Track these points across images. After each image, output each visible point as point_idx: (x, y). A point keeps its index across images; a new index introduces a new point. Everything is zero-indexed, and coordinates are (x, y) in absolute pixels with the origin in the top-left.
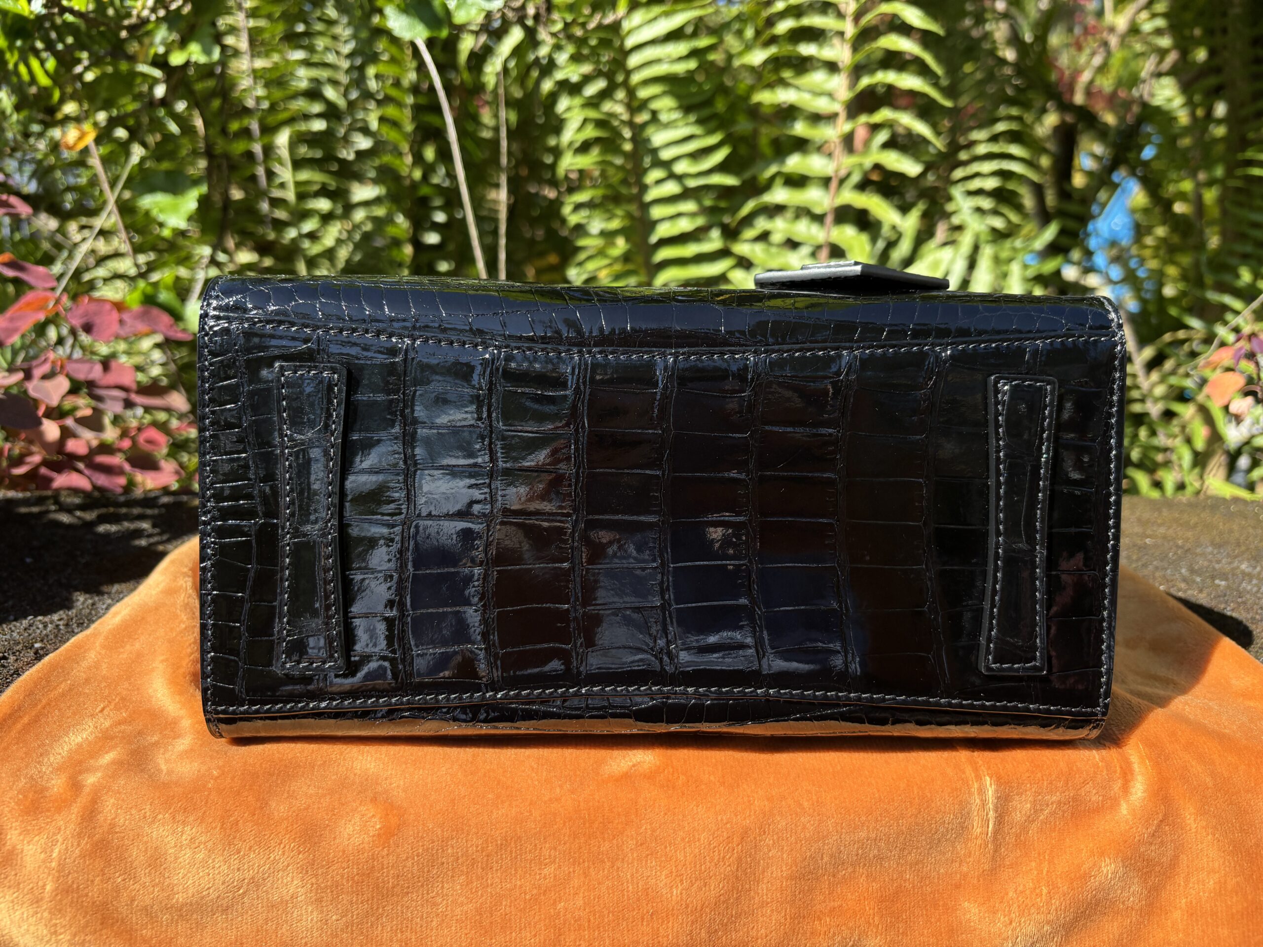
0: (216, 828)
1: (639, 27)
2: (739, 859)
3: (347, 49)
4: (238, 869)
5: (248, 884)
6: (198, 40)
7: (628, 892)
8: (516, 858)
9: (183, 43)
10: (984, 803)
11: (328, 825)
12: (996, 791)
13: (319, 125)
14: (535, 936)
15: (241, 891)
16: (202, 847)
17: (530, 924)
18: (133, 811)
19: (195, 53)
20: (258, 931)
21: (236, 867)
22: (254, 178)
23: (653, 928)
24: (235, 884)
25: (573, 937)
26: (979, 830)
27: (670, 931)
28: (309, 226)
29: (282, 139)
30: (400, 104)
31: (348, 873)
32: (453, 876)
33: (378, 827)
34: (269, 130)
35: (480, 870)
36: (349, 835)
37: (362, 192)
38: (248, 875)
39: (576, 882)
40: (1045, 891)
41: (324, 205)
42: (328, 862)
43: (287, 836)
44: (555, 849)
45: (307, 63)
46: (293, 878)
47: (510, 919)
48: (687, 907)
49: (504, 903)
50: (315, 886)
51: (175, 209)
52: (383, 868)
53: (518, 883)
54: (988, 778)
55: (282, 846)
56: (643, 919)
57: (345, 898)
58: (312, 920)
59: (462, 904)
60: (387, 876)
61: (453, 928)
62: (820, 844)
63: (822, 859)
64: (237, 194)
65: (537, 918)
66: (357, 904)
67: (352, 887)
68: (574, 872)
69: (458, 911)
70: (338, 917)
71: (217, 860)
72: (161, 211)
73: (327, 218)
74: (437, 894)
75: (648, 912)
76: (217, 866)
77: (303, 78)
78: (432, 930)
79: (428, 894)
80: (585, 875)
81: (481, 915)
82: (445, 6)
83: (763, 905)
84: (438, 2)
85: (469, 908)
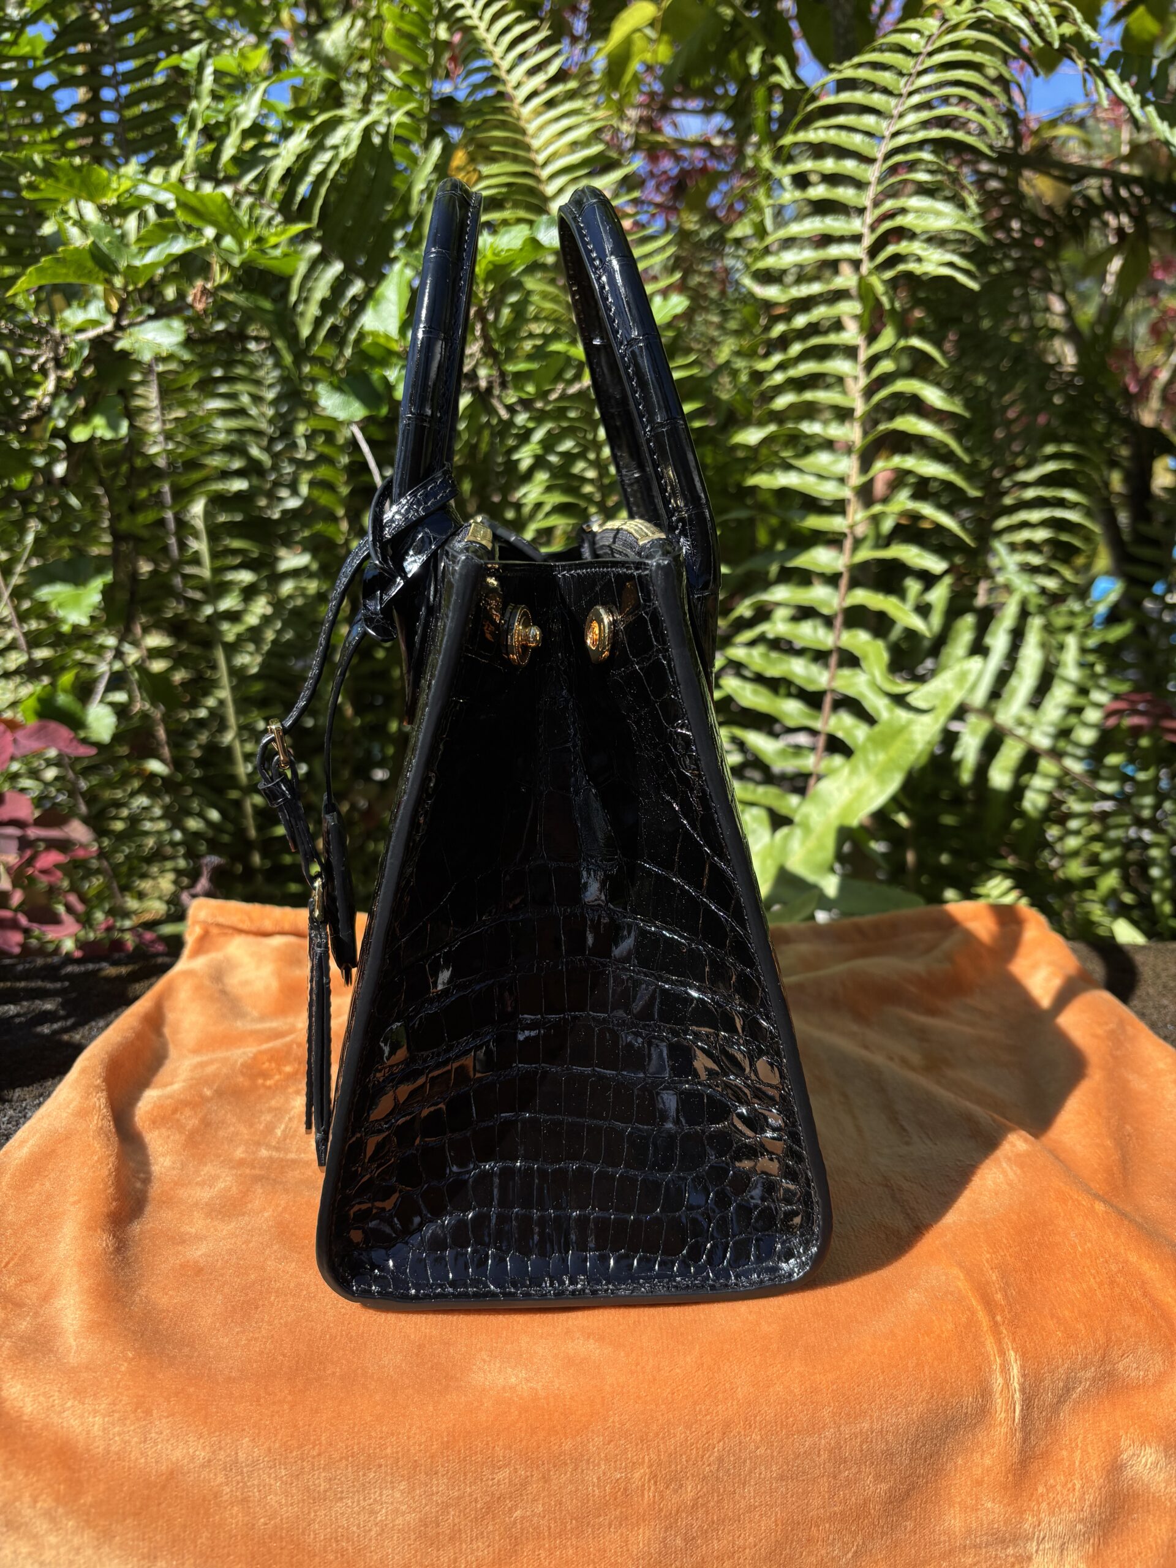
2: (720, 1460)
3: (271, 395)
6: (103, 413)
9: (84, 416)
10: (1007, 1384)
12: (1022, 1368)
13: (239, 485)
18: (41, 1399)
19: (99, 427)
22: (165, 549)
26: (1003, 1415)
28: (229, 603)
29: (198, 508)
34: (183, 495)
37: (292, 560)
39: (533, 1488)
40: (1078, 1486)
41: (246, 577)
44: (510, 1448)
45: (224, 413)
51: (76, 602)
54: (1012, 1353)
59: (403, 1513)
62: (816, 1437)
63: (819, 1455)
64: (145, 568)
65: (490, 1528)
69: (399, 1521)
72: (60, 605)
73: (249, 593)
77: (221, 430)
80: (546, 1479)
81: (426, 1525)
82: (385, 379)
83: (750, 1509)
84: (376, 374)
85: (412, 1518)
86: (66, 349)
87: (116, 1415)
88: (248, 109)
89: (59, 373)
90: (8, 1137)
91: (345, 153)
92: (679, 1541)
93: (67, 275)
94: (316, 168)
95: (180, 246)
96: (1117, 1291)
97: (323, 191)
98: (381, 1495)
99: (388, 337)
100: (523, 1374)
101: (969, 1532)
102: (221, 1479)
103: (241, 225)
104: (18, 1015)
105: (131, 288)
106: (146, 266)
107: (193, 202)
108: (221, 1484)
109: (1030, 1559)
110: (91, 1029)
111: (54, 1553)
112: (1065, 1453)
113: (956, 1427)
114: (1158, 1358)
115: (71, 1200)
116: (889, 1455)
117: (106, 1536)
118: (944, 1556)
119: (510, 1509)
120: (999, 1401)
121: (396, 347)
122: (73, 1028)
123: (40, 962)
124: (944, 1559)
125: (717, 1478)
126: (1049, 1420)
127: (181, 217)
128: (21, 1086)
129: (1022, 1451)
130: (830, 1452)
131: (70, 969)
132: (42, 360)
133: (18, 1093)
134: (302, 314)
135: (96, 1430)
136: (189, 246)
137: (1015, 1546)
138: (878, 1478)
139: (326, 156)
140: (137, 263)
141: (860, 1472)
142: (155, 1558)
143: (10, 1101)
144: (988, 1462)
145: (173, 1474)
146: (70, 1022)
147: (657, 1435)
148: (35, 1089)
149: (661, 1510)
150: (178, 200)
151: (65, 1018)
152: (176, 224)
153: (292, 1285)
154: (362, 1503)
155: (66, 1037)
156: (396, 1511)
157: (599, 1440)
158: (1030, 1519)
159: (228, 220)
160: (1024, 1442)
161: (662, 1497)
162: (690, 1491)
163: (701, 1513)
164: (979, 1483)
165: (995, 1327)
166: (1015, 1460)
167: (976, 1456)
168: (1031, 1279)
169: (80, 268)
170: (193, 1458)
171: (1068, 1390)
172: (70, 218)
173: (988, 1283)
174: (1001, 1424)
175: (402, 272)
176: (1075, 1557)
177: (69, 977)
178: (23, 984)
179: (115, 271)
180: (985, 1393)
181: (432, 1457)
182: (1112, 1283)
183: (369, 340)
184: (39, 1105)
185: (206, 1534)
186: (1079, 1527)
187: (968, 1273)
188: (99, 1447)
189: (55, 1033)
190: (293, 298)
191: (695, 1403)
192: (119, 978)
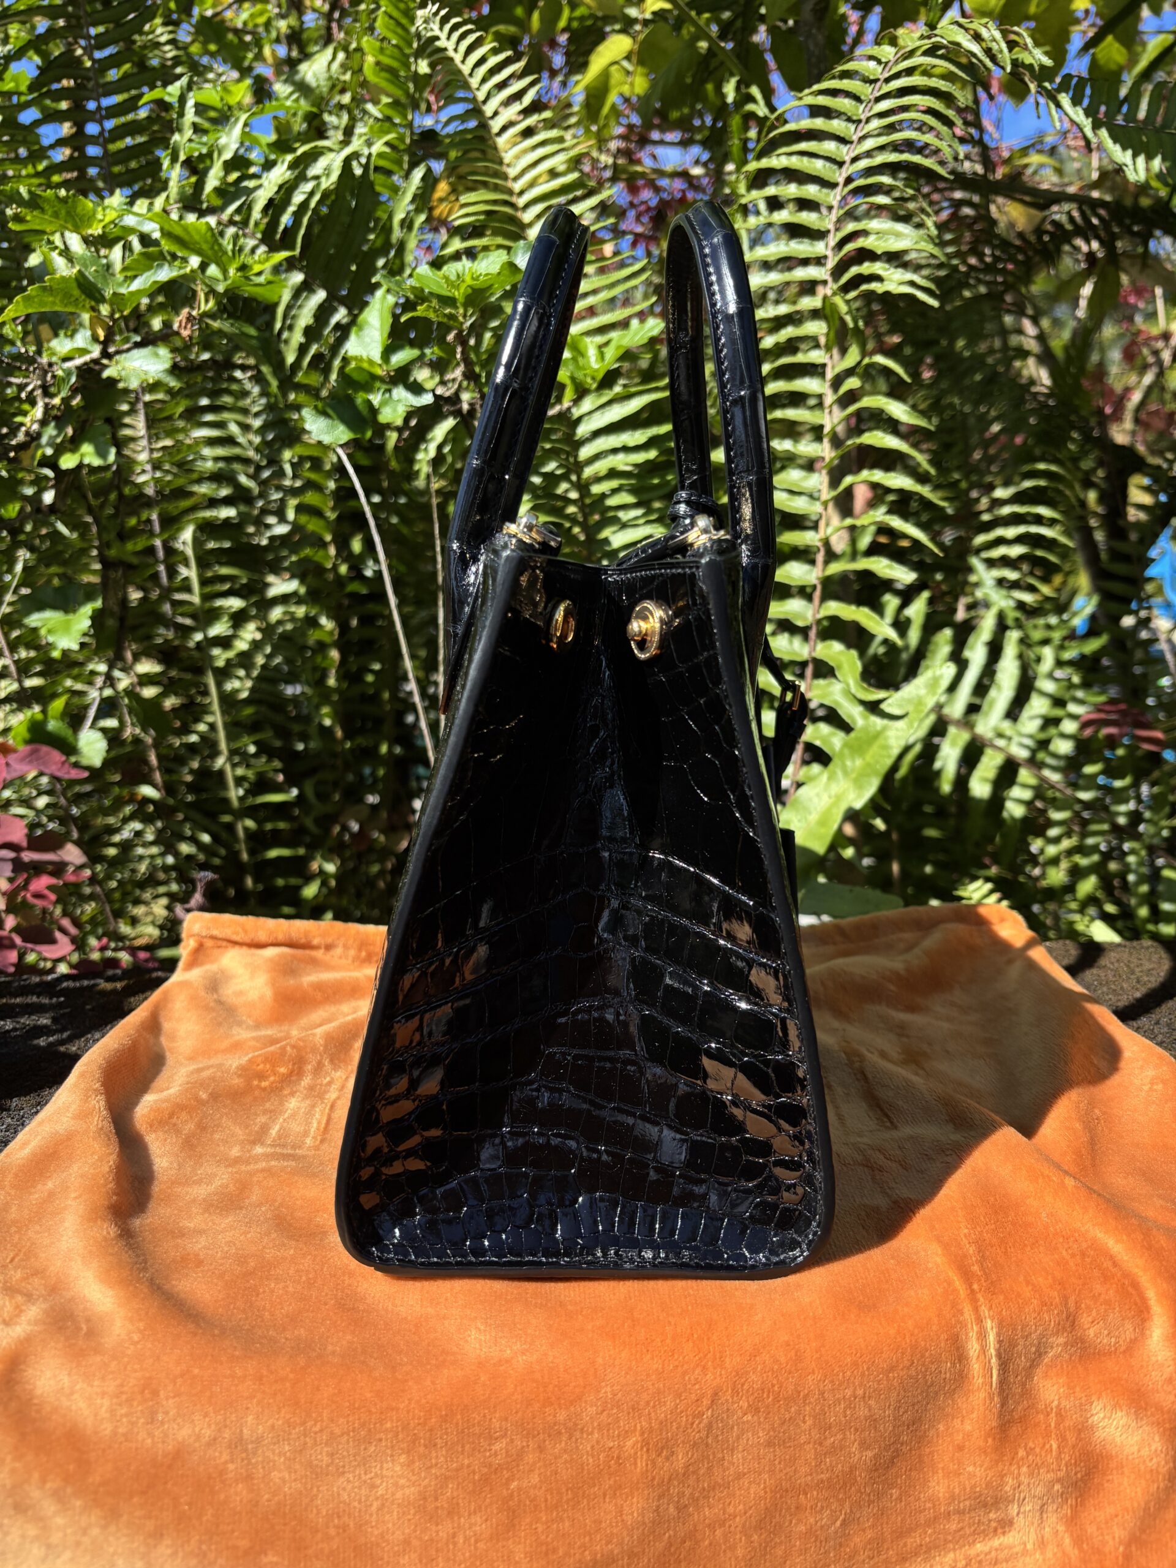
1: (590, 413)
2: (710, 1426)
3: (257, 423)
6: (90, 440)
7: (588, 1465)
9: (73, 444)
10: (984, 1350)
12: (998, 1334)
13: (227, 512)
14: (486, 1521)
17: (480, 1508)
19: (88, 454)
22: (155, 577)
23: (616, 1505)
25: (528, 1520)
26: (980, 1380)
28: (219, 629)
29: (187, 535)
30: (318, 488)
32: (392, 1455)
34: (171, 523)
35: (422, 1449)
37: (281, 585)
39: (530, 1458)
40: (1055, 1446)
41: (235, 603)
44: (506, 1419)
45: (212, 442)
47: (458, 1504)
51: (66, 628)
53: (466, 1462)
54: (989, 1321)
56: (605, 1495)
59: (403, 1487)
64: (135, 595)
65: (488, 1501)
68: (528, 1446)
69: (399, 1495)
72: (50, 631)
73: (239, 619)
74: (376, 1475)
77: (209, 459)
80: (541, 1449)
81: (425, 1499)
82: (369, 403)
83: (739, 1476)
84: (360, 398)
85: (411, 1491)
86: (54, 377)
87: (124, 1397)
88: (230, 141)
89: (47, 400)
90: (6, 1143)
91: (325, 184)
92: (672, 1509)
93: (54, 303)
94: (298, 198)
95: (165, 274)
96: (1088, 1260)
97: (305, 221)
98: (382, 1468)
99: (371, 362)
100: (517, 1347)
101: (953, 1498)
102: (225, 1457)
103: (225, 253)
104: (15, 1029)
105: (117, 316)
106: (131, 293)
107: (178, 231)
108: (226, 1462)
109: (1011, 1523)
110: (87, 1041)
111: (60, 1534)
112: (1041, 1417)
113: (936, 1393)
114: (1129, 1326)
115: (73, 1195)
116: (873, 1421)
117: (113, 1515)
118: (929, 1523)
119: (508, 1480)
120: (976, 1367)
121: (379, 372)
122: (70, 1040)
123: (36, 979)
124: (929, 1526)
125: (707, 1445)
126: (1024, 1385)
127: (166, 246)
128: (19, 1095)
129: (1001, 1415)
130: (815, 1417)
131: (65, 984)
132: (30, 388)
133: (15, 1102)
134: (286, 342)
135: (103, 1412)
136: (174, 274)
137: (998, 1510)
138: (864, 1445)
139: (308, 187)
140: (123, 290)
141: (844, 1438)
142: (162, 1535)
143: (8, 1110)
144: (968, 1427)
145: (179, 1454)
146: (65, 1035)
147: (648, 1403)
148: (32, 1098)
149: (653, 1479)
150: (162, 230)
151: (61, 1031)
152: (161, 253)
153: (291, 1272)
154: (364, 1477)
155: (62, 1049)
156: (396, 1485)
157: (592, 1410)
158: (1010, 1481)
159: (212, 248)
160: (1002, 1406)
161: (654, 1463)
162: (680, 1459)
163: (691, 1481)
164: (960, 1448)
165: (972, 1295)
166: (994, 1424)
167: (957, 1422)
168: (1006, 1253)
169: (66, 296)
170: (198, 1437)
171: (1040, 1354)
172: (56, 248)
173: (965, 1256)
174: (979, 1389)
175: (384, 298)
176: (1054, 1519)
177: (65, 992)
178: (18, 1000)
179: (103, 300)
180: (961, 1357)
181: (431, 1430)
182: (1083, 1254)
183: (353, 365)
184: (37, 1112)
185: (210, 1512)
186: (1057, 1487)
187: (946, 1246)
188: (107, 1428)
189: (51, 1045)
190: (278, 325)
191: (684, 1373)
192: (114, 991)
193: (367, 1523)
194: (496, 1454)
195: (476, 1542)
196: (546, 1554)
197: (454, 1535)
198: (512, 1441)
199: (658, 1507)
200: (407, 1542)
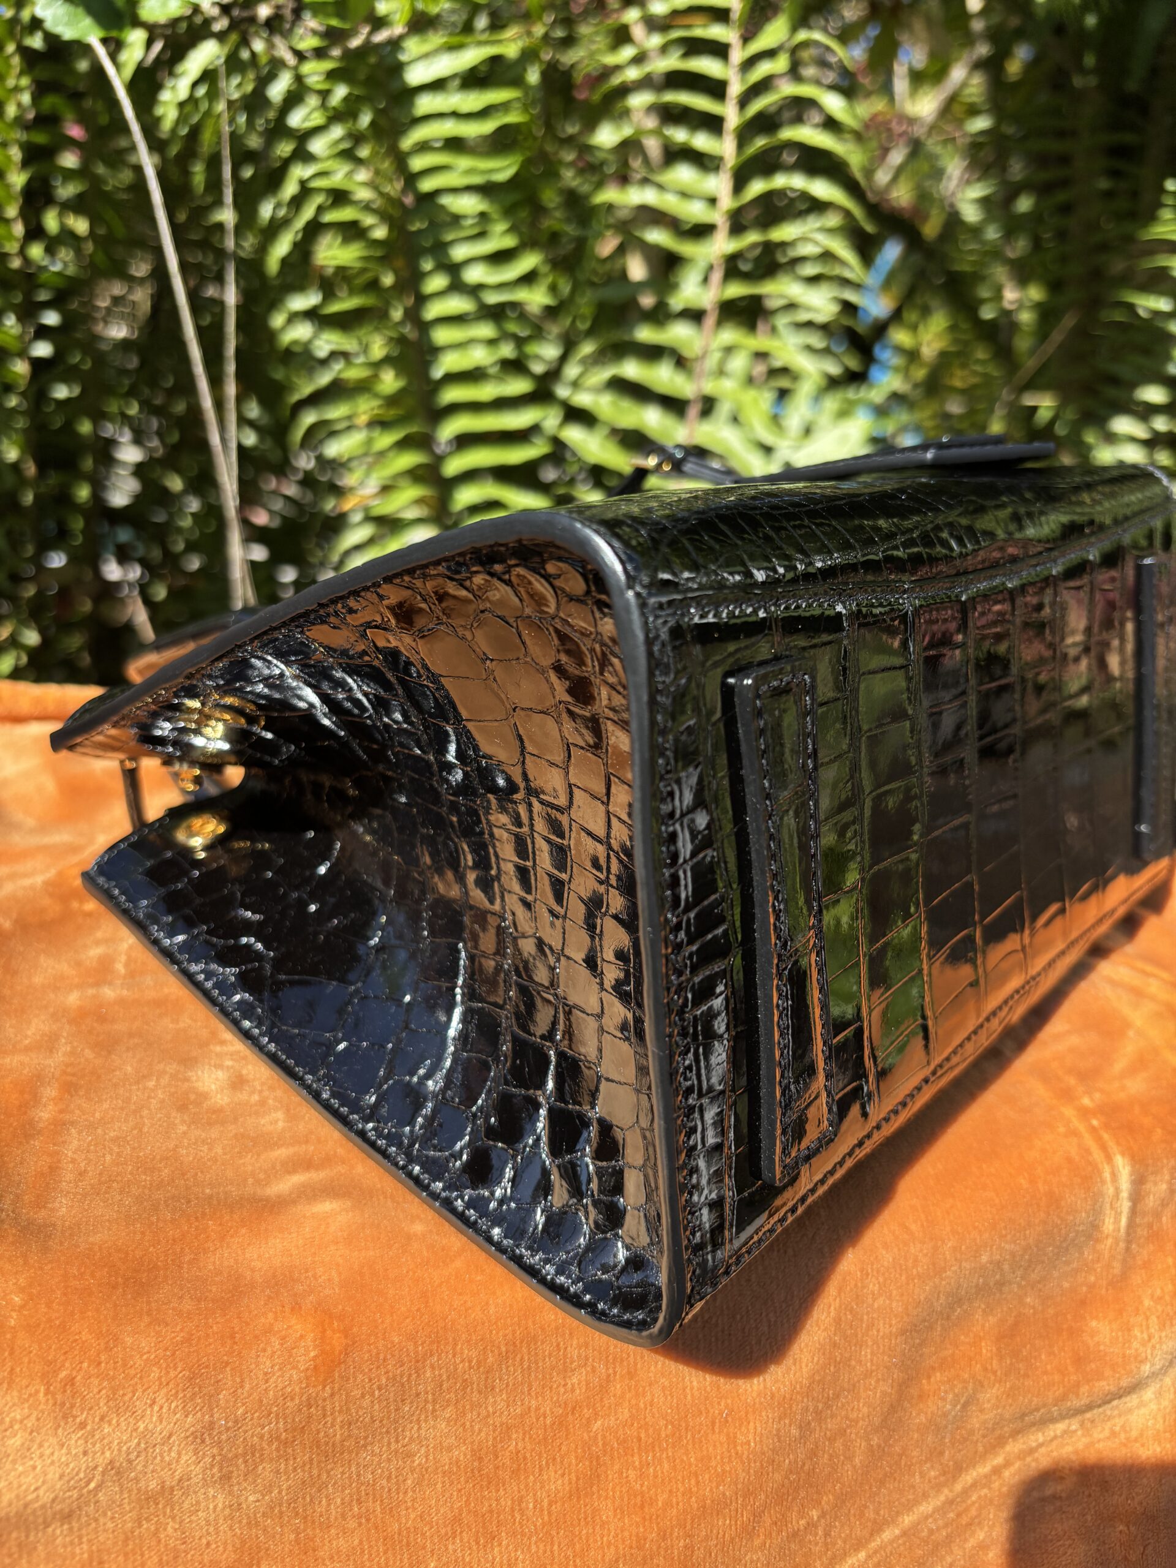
0: (37, 1392)
4: (85, 1453)
5: (103, 1473)
7: (692, 1389)
8: (529, 1368)
11: (227, 1364)
12: (1131, 1173)
14: (563, 1475)
15: (92, 1485)
16: (16, 1427)
17: (554, 1459)
20: (126, 1539)
21: (81, 1449)
23: (728, 1435)
24: (82, 1475)
25: (616, 1467)
26: (1110, 1227)
27: (751, 1437)
31: (270, 1432)
32: (434, 1410)
33: (312, 1354)
35: (475, 1396)
36: (266, 1374)
38: (102, 1460)
42: (236, 1422)
43: (164, 1390)
46: (179, 1453)
47: (525, 1458)
48: (773, 1396)
49: (514, 1436)
50: (218, 1458)
52: (324, 1416)
54: (1120, 1159)
55: (156, 1408)
56: (713, 1423)
57: (266, 1470)
58: (215, 1507)
60: (333, 1425)
61: (439, 1485)
66: (286, 1473)
67: (278, 1450)
68: (615, 1373)
70: (258, 1496)
71: (46, 1444)
75: (721, 1414)
76: (48, 1452)
78: (406, 1492)
79: (397, 1441)
174: (1107, 1237)
180: (1096, 1206)
193: (398, 1506)
194: (573, 1390)
195: (550, 1504)
196: (642, 1507)
197: (521, 1500)
198: (594, 1370)
199: (778, 1430)
200: (457, 1520)
